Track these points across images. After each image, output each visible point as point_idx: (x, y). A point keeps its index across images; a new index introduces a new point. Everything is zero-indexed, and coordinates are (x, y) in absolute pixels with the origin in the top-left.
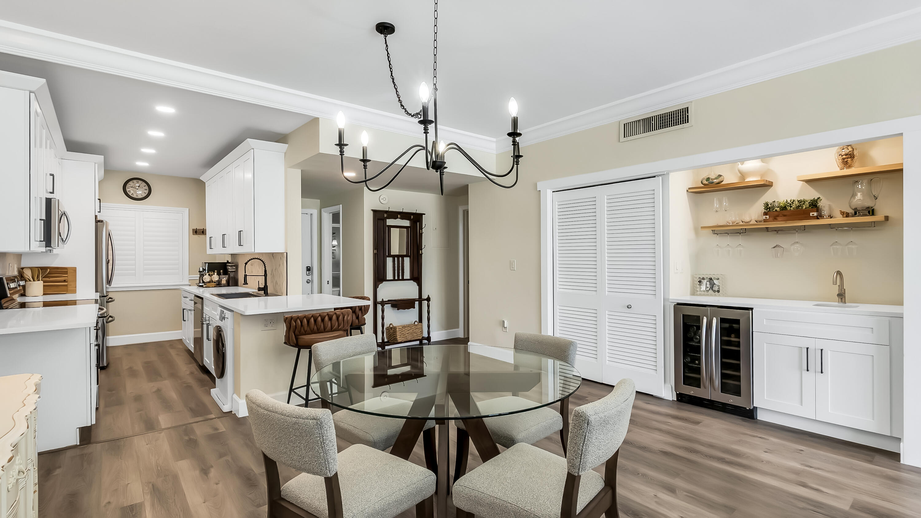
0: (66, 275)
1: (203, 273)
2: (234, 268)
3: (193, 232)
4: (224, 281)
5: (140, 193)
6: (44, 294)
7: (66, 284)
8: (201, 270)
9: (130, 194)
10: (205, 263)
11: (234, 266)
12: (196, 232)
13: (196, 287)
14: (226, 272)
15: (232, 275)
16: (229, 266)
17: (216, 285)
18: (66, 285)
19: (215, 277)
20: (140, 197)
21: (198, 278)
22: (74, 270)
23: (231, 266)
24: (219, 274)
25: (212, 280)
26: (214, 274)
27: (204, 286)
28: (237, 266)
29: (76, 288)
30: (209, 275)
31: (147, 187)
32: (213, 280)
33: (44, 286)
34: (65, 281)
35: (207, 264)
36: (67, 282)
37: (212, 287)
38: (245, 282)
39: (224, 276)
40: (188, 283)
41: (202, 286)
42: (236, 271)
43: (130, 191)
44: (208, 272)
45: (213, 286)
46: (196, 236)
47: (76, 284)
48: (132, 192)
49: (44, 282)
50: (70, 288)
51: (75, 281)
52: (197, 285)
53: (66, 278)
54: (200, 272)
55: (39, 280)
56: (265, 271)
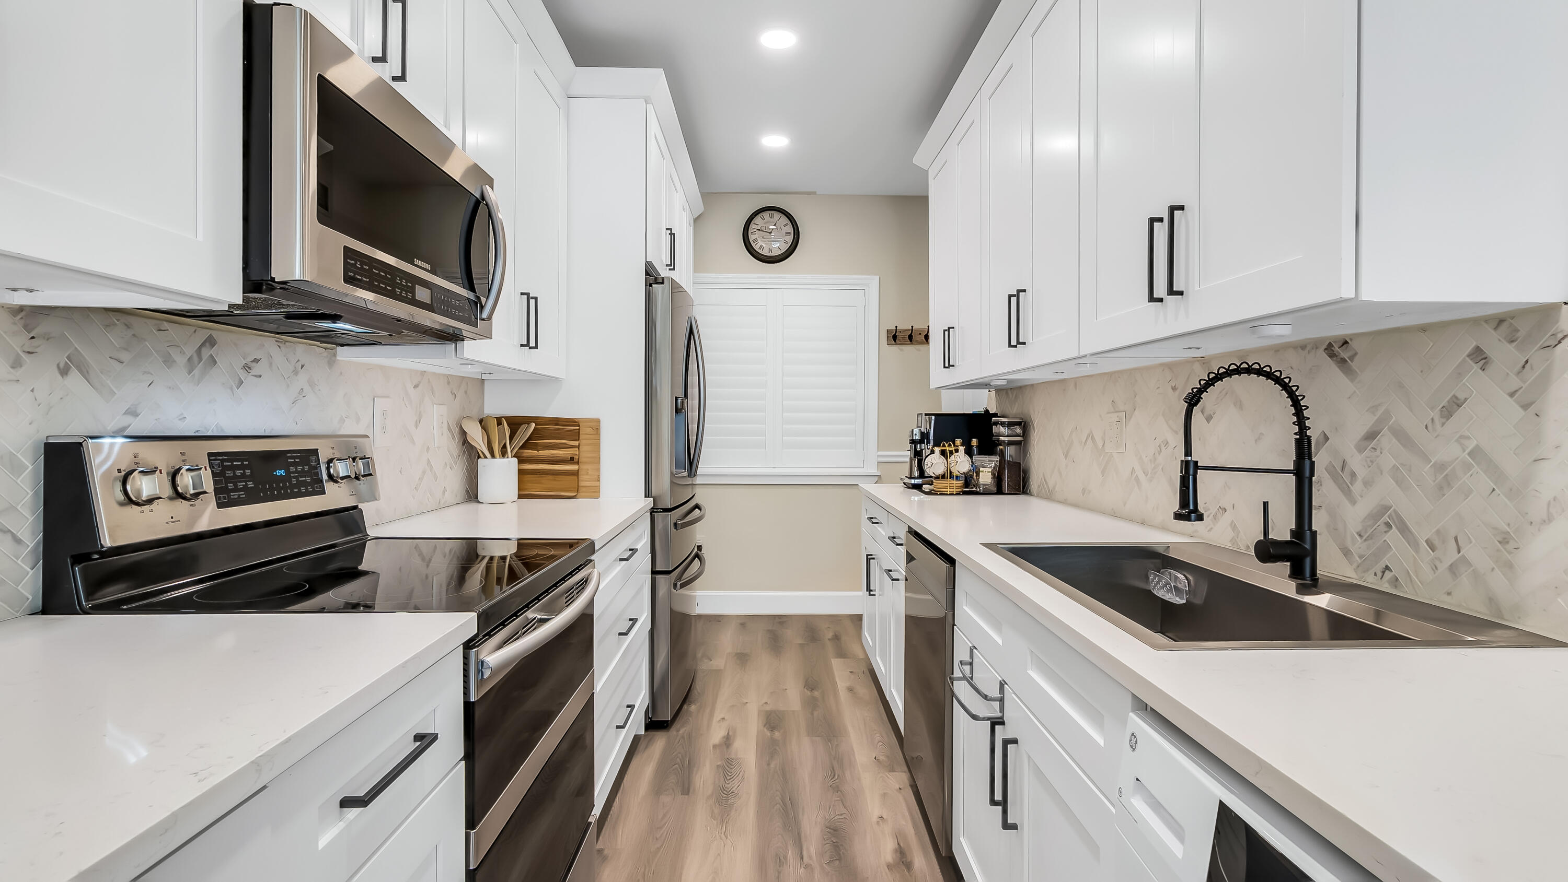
0: (576, 443)
1: (921, 447)
2: (1019, 430)
3: (888, 337)
4: (986, 478)
5: (777, 246)
6: (521, 497)
7: (575, 467)
8: (917, 437)
9: (756, 248)
10: (926, 415)
11: (1019, 424)
12: (894, 337)
13: (900, 487)
14: (989, 446)
15: (1010, 452)
16: (1003, 424)
17: (961, 487)
18: (576, 474)
19: (961, 462)
20: (776, 253)
21: (908, 459)
22: (596, 425)
23: (1010, 425)
24: (969, 452)
25: (951, 472)
26: (957, 451)
27: (926, 488)
28: (1024, 425)
29: (599, 481)
30: (943, 453)
31: (790, 229)
32: (956, 473)
33: (521, 472)
34: (572, 460)
35: (933, 418)
36: (578, 463)
37: (953, 494)
38: (1184, 503)
39: (985, 459)
40: (874, 471)
41: (918, 487)
42: (1023, 444)
43: (755, 240)
44: (936, 444)
45: (955, 491)
46: (895, 348)
47: (598, 470)
48: (760, 243)
49: (520, 462)
50: (585, 481)
51: (597, 460)
52: (904, 483)
53: (575, 451)
54: (913, 442)
55: (504, 453)
56: (1303, 446)
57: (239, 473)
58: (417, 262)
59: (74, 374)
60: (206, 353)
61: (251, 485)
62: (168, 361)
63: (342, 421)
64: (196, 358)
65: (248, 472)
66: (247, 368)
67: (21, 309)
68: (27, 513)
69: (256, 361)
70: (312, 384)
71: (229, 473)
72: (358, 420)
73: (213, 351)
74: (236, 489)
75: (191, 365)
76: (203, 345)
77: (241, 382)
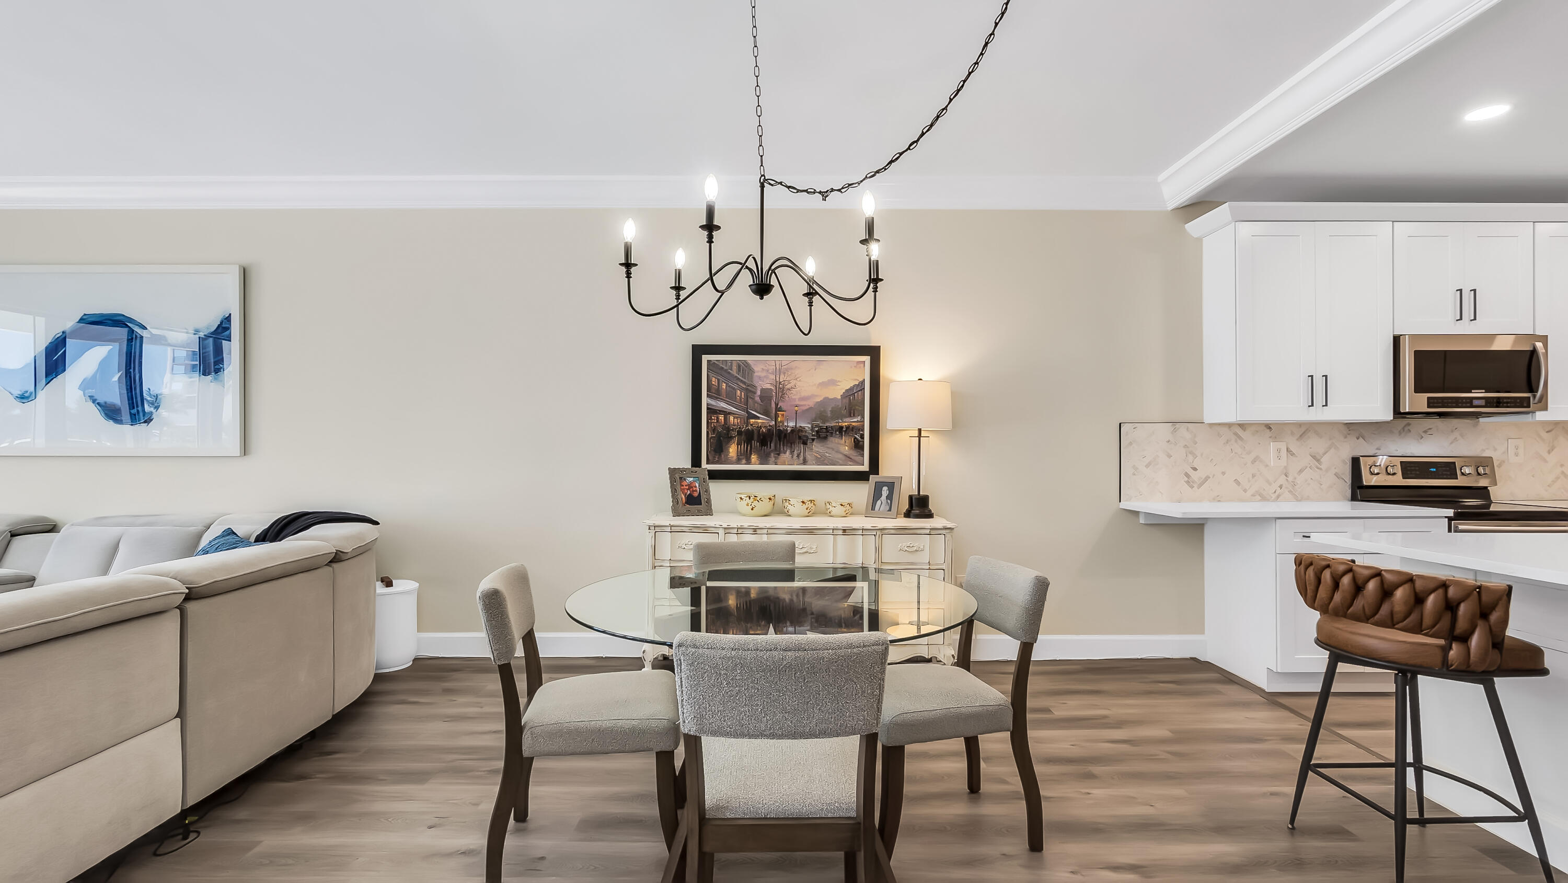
57: (1413, 468)
58: (1473, 391)
59: (1361, 439)
60: (1406, 429)
61: (1418, 473)
62: (1391, 432)
63: (1483, 450)
64: (1402, 431)
65: (1417, 468)
66: (1425, 432)
67: (1347, 423)
68: (1348, 475)
69: (1430, 429)
70: (1462, 435)
71: (1409, 468)
72: (1495, 450)
73: (1409, 428)
74: (1411, 474)
75: (1400, 433)
76: (1405, 426)
77: (1423, 437)
